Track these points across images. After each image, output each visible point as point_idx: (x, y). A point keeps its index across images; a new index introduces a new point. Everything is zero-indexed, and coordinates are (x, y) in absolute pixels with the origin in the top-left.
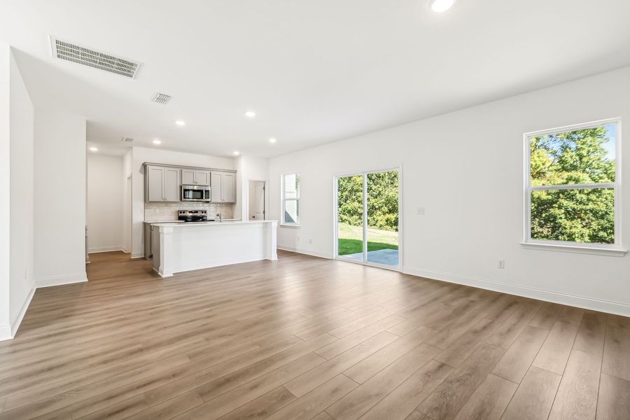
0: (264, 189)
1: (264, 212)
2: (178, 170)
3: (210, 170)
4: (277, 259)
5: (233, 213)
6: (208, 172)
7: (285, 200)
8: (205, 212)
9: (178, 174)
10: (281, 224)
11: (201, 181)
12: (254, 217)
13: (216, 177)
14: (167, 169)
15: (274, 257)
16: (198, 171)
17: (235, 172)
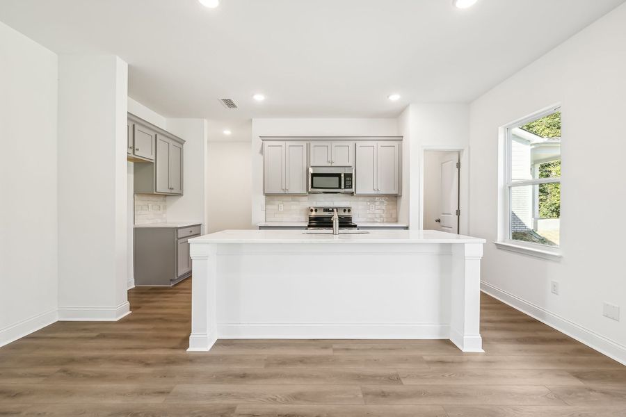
0: (459, 165)
1: (458, 213)
2: (304, 144)
3: (355, 139)
4: (478, 349)
5: (397, 213)
6: (351, 144)
7: (509, 187)
8: (349, 211)
9: (305, 149)
10: (499, 241)
11: (339, 159)
12: (439, 221)
13: (364, 151)
14: (289, 143)
15: (471, 340)
16: (334, 144)
17: (400, 139)
